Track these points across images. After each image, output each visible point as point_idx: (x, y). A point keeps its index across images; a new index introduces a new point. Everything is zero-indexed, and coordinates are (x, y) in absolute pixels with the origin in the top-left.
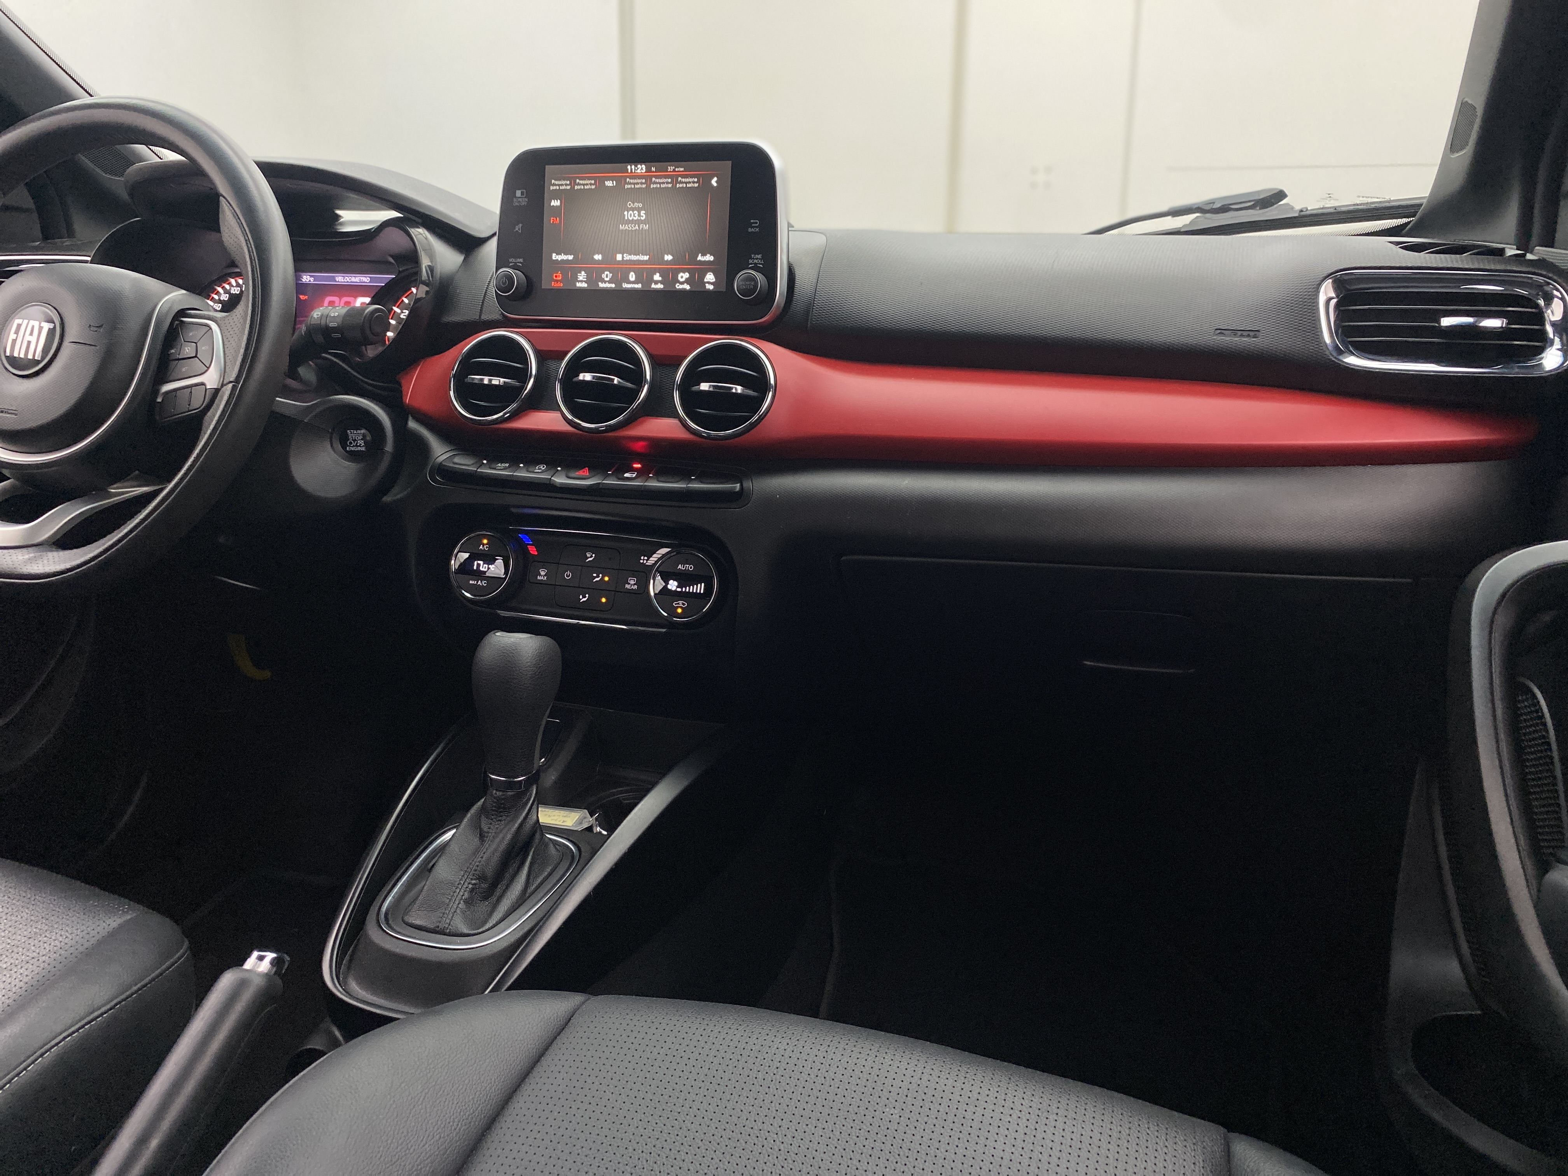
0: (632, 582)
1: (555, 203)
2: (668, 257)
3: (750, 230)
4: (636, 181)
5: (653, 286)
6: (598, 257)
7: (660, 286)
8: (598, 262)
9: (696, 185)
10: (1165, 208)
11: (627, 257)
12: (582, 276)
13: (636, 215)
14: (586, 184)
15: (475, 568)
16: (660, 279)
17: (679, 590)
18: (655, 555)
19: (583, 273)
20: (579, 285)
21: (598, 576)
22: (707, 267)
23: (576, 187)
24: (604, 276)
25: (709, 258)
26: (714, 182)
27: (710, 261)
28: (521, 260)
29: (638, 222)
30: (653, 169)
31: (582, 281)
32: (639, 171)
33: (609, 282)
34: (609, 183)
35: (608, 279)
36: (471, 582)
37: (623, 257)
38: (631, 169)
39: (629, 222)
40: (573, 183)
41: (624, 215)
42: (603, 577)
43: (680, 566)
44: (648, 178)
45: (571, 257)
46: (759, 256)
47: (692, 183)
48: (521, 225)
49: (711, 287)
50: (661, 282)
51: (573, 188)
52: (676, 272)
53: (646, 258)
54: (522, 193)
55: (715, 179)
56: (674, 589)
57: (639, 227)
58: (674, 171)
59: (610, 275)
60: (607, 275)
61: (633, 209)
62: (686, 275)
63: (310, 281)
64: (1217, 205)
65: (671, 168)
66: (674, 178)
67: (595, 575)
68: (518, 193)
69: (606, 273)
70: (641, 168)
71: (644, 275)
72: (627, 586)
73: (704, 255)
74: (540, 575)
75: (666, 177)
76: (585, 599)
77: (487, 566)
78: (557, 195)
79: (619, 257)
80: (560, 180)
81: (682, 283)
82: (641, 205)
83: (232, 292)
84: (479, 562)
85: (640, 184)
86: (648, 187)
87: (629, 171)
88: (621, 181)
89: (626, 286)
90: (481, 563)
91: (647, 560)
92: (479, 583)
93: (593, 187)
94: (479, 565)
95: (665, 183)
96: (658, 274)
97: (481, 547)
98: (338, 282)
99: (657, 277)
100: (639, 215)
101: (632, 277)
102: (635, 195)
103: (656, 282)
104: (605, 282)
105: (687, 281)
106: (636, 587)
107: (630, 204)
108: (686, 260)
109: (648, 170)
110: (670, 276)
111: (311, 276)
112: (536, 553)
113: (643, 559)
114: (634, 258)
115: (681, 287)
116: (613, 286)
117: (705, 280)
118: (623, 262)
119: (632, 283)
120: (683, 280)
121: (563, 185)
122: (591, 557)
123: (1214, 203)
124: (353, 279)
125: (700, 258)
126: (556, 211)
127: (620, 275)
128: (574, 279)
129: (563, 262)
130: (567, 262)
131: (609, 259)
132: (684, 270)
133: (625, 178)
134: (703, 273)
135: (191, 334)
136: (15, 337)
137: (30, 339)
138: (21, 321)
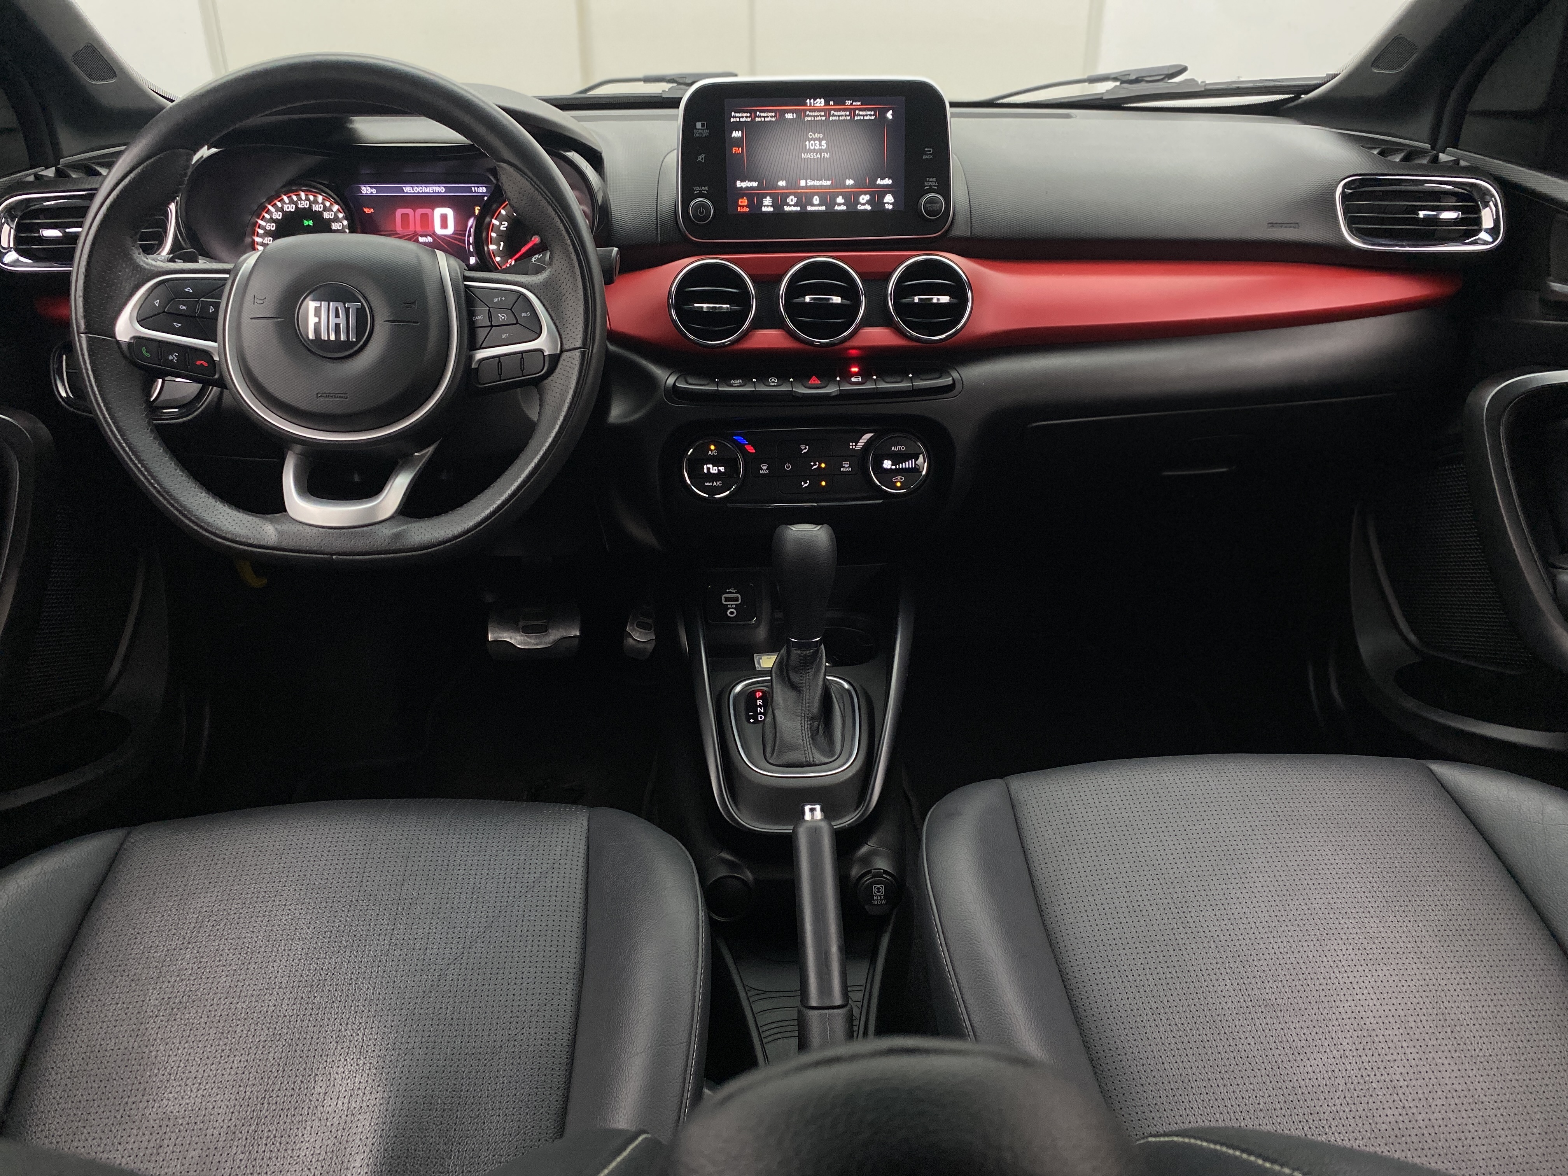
0: (846, 466)
1: (736, 134)
2: (850, 182)
3: (924, 157)
4: (815, 114)
5: (837, 208)
6: (782, 183)
7: (843, 208)
8: (783, 188)
9: (873, 118)
10: (1085, 77)
11: (810, 183)
12: (767, 201)
13: (818, 145)
14: (767, 116)
15: (706, 471)
16: (843, 201)
17: (893, 467)
18: (861, 441)
19: (768, 198)
20: (764, 209)
21: (815, 464)
22: (886, 190)
23: (757, 119)
24: (788, 200)
25: (888, 181)
26: (889, 115)
27: (888, 185)
28: (706, 188)
29: (820, 151)
30: (832, 103)
31: (768, 206)
32: (818, 104)
33: (795, 205)
34: (789, 116)
35: (793, 203)
36: (706, 484)
37: (806, 183)
38: (810, 103)
39: (810, 151)
40: (753, 116)
41: (806, 145)
42: (820, 464)
43: (893, 449)
44: (827, 112)
45: (755, 184)
46: (934, 179)
47: (869, 115)
48: (703, 156)
49: (890, 207)
50: (844, 204)
51: (753, 120)
52: (857, 195)
53: (829, 183)
54: (703, 125)
55: (891, 112)
56: (889, 467)
57: (821, 155)
58: (851, 104)
59: (795, 200)
60: (791, 200)
61: (814, 140)
62: (867, 197)
63: (372, 193)
64: (1133, 77)
65: (848, 102)
66: (852, 111)
67: (812, 464)
68: (699, 125)
69: (791, 197)
70: (820, 102)
71: (828, 198)
72: (842, 469)
73: (883, 178)
74: (762, 469)
75: (844, 110)
76: (806, 485)
77: (716, 468)
78: (738, 126)
79: (803, 183)
80: (740, 112)
81: (863, 204)
82: (821, 135)
83: (285, 209)
84: (708, 466)
85: (820, 117)
86: (827, 119)
87: (808, 105)
88: (800, 114)
89: (809, 208)
90: (710, 466)
91: (856, 446)
92: (715, 484)
93: (774, 119)
94: (708, 469)
95: (844, 116)
96: (840, 197)
97: (710, 453)
98: (407, 193)
99: (840, 200)
100: (820, 145)
101: (816, 200)
102: (815, 126)
103: (839, 205)
104: (791, 206)
105: (868, 202)
106: (850, 469)
107: (811, 135)
108: (866, 184)
109: (827, 103)
110: (851, 199)
112: (754, 451)
113: (852, 445)
114: (817, 183)
115: (863, 207)
116: (798, 209)
117: (885, 201)
118: (806, 187)
119: (816, 206)
120: (864, 201)
121: (745, 117)
122: (806, 448)
123: (1129, 75)
124: (425, 190)
125: (879, 182)
126: (738, 142)
127: (804, 199)
128: (761, 204)
129: (747, 188)
130: (752, 188)
131: (793, 185)
132: (865, 193)
133: (806, 110)
134: (882, 195)
135: (496, 300)
136: (317, 320)
137: (337, 321)
138: (317, 304)
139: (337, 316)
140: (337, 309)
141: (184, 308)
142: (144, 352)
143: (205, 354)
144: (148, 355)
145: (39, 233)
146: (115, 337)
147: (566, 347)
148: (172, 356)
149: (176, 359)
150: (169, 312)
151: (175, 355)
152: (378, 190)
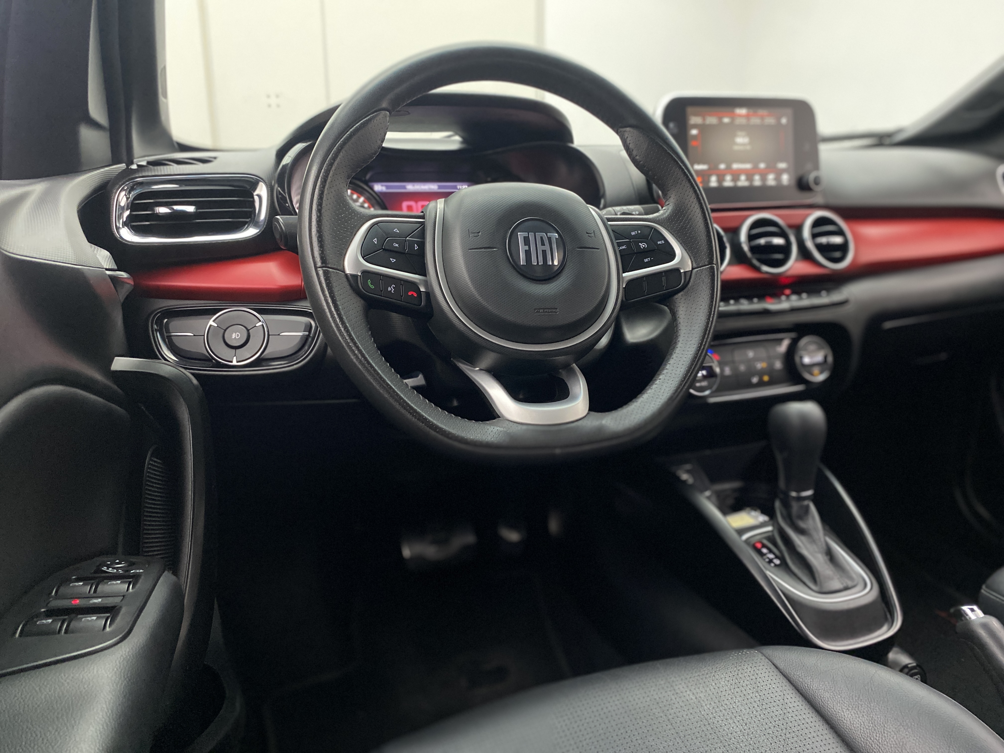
0: (778, 364)
1: (694, 132)
2: (762, 165)
4: (741, 119)
5: (755, 183)
6: (722, 166)
7: (759, 183)
8: (723, 169)
9: (774, 122)
11: (739, 166)
12: (714, 179)
13: (743, 140)
14: (712, 120)
17: (811, 362)
19: (714, 176)
20: (712, 184)
21: (758, 366)
22: (784, 171)
23: (706, 122)
24: (726, 179)
25: (784, 165)
26: (784, 120)
27: (785, 167)
29: (744, 144)
30: (751, 111)
31: (714, 182)
32: (742, 112)
34: (725, 120)
35: (729, 180)
36: (697, 385)
37: (737, 166)
38: (738, 111)
39: (739, 144)
40: (704, 119)
41: (736, 140)
44: (748, 118)
45: (706, 167)
47: (772, 121)
49: (786, 183)
50: (759, 181)
51: (704, 123)
52: (767, 174)
53: (750, 166)
54: (674, 125)
56: (808, 362)
57: (745, 147)
58: (763, 113)
59: (730, 178)
60: (728, 178)
61: (741, 136)
62: (772, 176)
63: (383, 189)
65: (760, 112)
66: (762, 117)
68: (672, 125)
69: (728, 176)
70: (744, 111)
71: (750, 177)
72: (776, 367)
73: (781, 163)
74: (726, 371)
75: (758, 117)
76: (756, 380)
78: (695, 126)
79: (734, 166)
80: (696, 117)
81: (770, 181)
82: (745, 134)
85: (743, 121)
86: (748, 123)
88: (732, 119)
89: (739, 184)
92: (704, 385)
93: (717, 122)
95: (758, 121)
96: (757, 176)
98: (409, 189)
99: (757, 178)
100: (745, 140)
101: (743, 178)
102: (742, 128)
103: (757, 181)
105: (774, 180)
107: (739, 133)
109: (748, 112)
110: (763, 177)
111: (382, 186)
114: (743, 166)
115: (770, 183)
116: (732, 184)
117: (783, 179)
118: (737, 169)
119: (743, 182)
120: (771, 179)
121: (699, 120)
122: (751, 354)
124: (423, 187)
125: (779, 165)
126: (695, 137)
127: (736, 177)
128: (709, 181)
129: (702, 170)
130: (704, 170)
131: (728, 169)
132: (771, 173)
134: (781, 174)
135: (633, 233)
136: (527, 248)
137: (543, 248)
138: (526, 234)
139: (543, 244)
140: (542, 238)
141: (397, 245)
142: (369, 284)
143: (413, 285)
144: (372, 287)
146: (343, 270)
148: (390, 287)
149: (393, 290)
150: (387, 248)
151: (393, 287)
152: (387, 187)
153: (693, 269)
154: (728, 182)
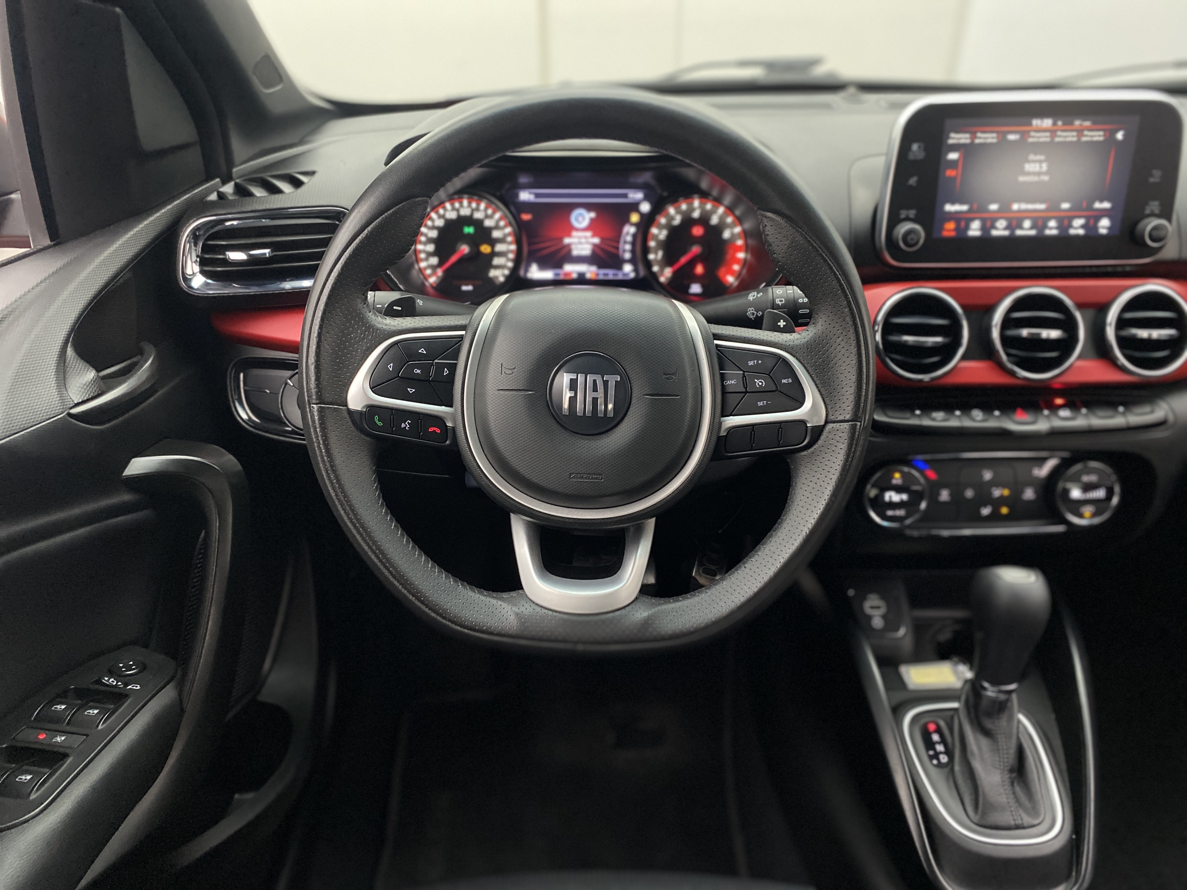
0: (1029, 493)
1: (953, 156)
2: (1065, 206)
3: (1151, 180)
4: (1040, 134)
5: (1048, 232)
6: (994, 207)
7: (1054, 232)
8: (994, 212)
9: (1102, 138)
11: (1023, 206)
12: (975, 225)
13: (1037, 167)
14: (987, 137)
15: (887, 499)
16: (1055, 225)
17: (1082, 497)
18: (1046, 467)
19: (977, 222)
20: (971, 233)
21: (997, 492)
22: (1104, 213)
23: (976, 141)
24: (998, 224)
25: (1106, 205)
26: (1120, 135)
27: (1106, 208)
28: (917, 212)
29: (1039, 174)
30: (1060, 123)
31: (975, 230)
32: (1044, 125)
33: (1003, 230)
34: (1012, 137)
35: (1002, 227)
36: (888, 513)
37: (1019, 207)
38: (1037, 123)
39: (1029, 174)
40: (974, 137)
41: (1025, 167)
42: (1001, 492)
43: (1082, 477)
44: (1053, 132)
45: (965, 208)
46: (1158, 203)
47: (1098, 136)
48: (915, 179)
49: (1104, 231)
50: (1055, 228)
51: (973, 142)
52: (1071, 218)
53: (1043, 206)
54: (920, 147)
55: (1122, 132)
56: (1076, 497)
57: (1039, 178)
58: (1080, 125)
59: (1004, 224)
60: (1001, 224)
61: (1034, 161)
62: (1081, 221)
65: (1077, 123)
66: (1080, 132)
67: (994, 490)
68: (915, 147)
69: (1000, 221)
70: (1048, 122)
71: (1040, 223)
72: (1025, 496)
73: (1101, 202)
74: (942, 497)
75: (1072, 130)
76: (987, 512)
77: (898, 496)
78: (956, 148)
79: (1015, 207)
80: (960, 134)
81: (1076, 228)
82: (1042, 157)
84: (891, 494)
85: (1044, 137)
86: (1052, 140)
87: (1035, 125)
88: (1024, 135)
89: (1019, 233)
90: (893, 495)
91: (1039, 473)
92: (897, 512)
93: (995, 140)
94: (891, 497)
95: (1071, 137)
96: (1053, 221)
97: (894, 481)
99: (1052, 224)
100: (1041, 167)
101: (1027, 224)
102: (1038, 147)
103: (1051, 228)
105: (1083, 227)
106: (1033, 496)
107: (1032, 157)
108: (1083, 207)
109: (1055, 124)
110: (1065, 223)
111: (530, 193)
112: (936, 478)
113: (1035, 472)
114: (1030, 207)
115: (1075, 232)
116: (1006, 233)
117: (1100, 225)
118: (1019, 211)
119: (1026, 230)
121: (964, 138)
122: (988, 476)
125: (1097, 205)
126: (953, 164)
127: (1014, 223)
128: (967, 228)
129: (957, 213)
130: (961, 212)
131: (1005, 210)
132: (1079, 217)
133: (1029, 131)
134: (1098, 218)
135: (751, 363)
136: (572, 394)
137: (595, 395)
138: (573, 376)
139: (595, 389)
140: (595, 381)
141: (419, 371)
142: (376, 420)
143: (438, 420)
144: (380, 424)
145: (225, 254)
146: (346, 405)
147: (831, 418)
148: (405, 423)
149: (409, 426)
150: (403, 376)
151: (408, 423)
152: (537, 195)
153: (827, 422)
154: (1000, 230)
